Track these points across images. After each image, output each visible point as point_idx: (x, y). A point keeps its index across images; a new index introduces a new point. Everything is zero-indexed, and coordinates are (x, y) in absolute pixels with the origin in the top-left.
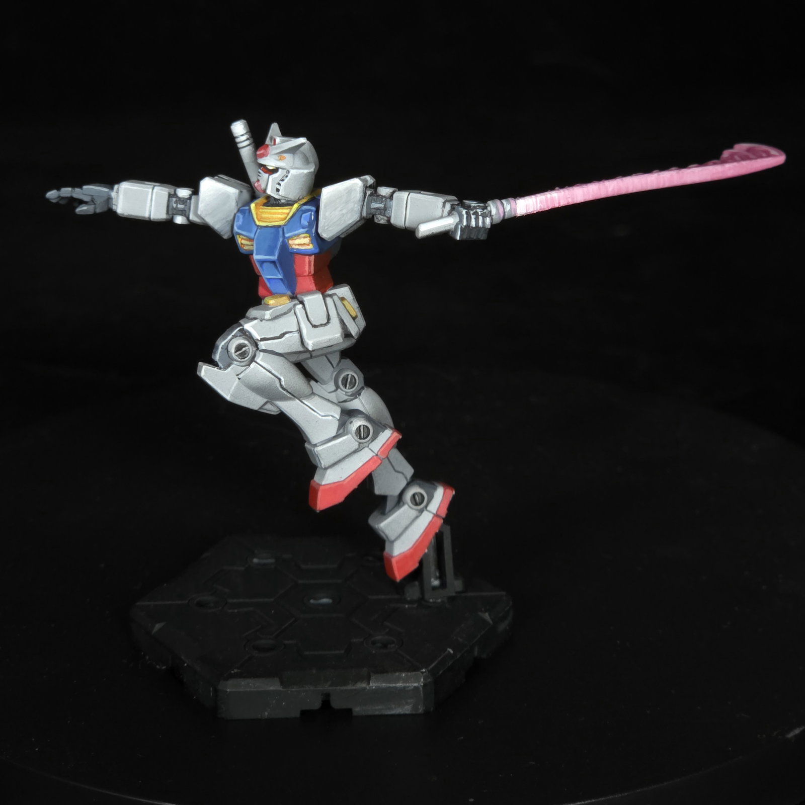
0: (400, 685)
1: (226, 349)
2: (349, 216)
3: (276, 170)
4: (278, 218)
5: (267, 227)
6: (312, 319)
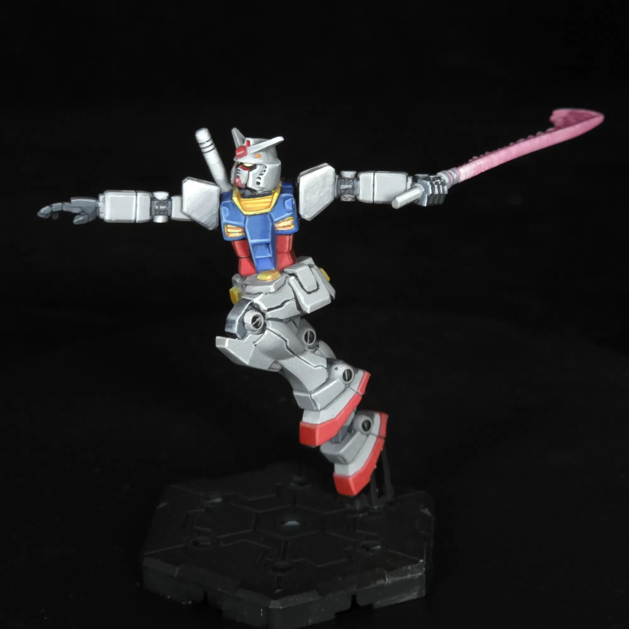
0: (409, 576)
1: (242, 322)
2: (326, 198)
3: (253, 167)
4: (261, 207)
5: (254, 215)
6: (306, 287)
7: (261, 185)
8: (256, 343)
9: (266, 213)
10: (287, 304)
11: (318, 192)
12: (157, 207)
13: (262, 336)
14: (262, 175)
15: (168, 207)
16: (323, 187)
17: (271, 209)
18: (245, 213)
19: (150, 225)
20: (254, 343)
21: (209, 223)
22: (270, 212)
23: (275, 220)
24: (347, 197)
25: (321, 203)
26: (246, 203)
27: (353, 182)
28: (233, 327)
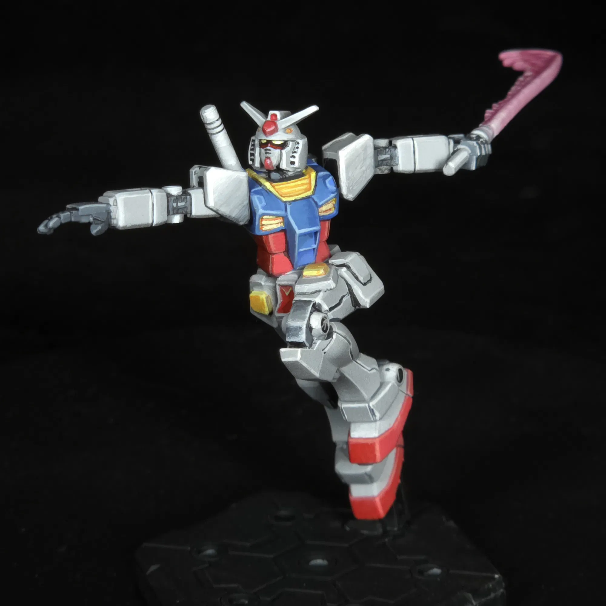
5: (296, 200)
7: (296, 165)
8: (326, 350)
9: (309, 197)
10: (344, 300)
11: (359, 167)
12: (175, 205)
13: (331, 340)
14: (295, 152)
15: (188, 203)
16: (365, 159)
17: (313, 192)
18: (284, 199)
19: (166, 227)
20: (323, 350)
21: (240, 217)
22: (312, 195)
23: (320, 204)
24: (384, 169)
25: (364, 179)
26: (282, 188)
27: (391, 151)
28: (300, 334)
